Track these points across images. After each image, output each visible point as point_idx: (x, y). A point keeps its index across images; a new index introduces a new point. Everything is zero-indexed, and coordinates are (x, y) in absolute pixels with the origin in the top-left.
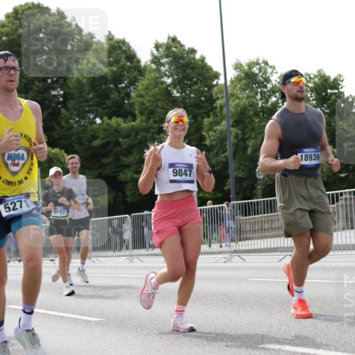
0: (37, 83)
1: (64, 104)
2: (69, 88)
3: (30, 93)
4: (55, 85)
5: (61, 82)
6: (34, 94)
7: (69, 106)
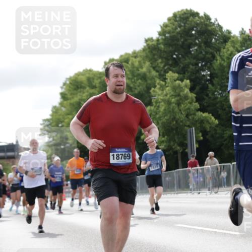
0: (191, 66)
1: (211, 81)
2: (214, 69)
3: (186, 73)
4: (204, 68)
5: (208, 65)
6: (189, 74)
7: (214, 82)
